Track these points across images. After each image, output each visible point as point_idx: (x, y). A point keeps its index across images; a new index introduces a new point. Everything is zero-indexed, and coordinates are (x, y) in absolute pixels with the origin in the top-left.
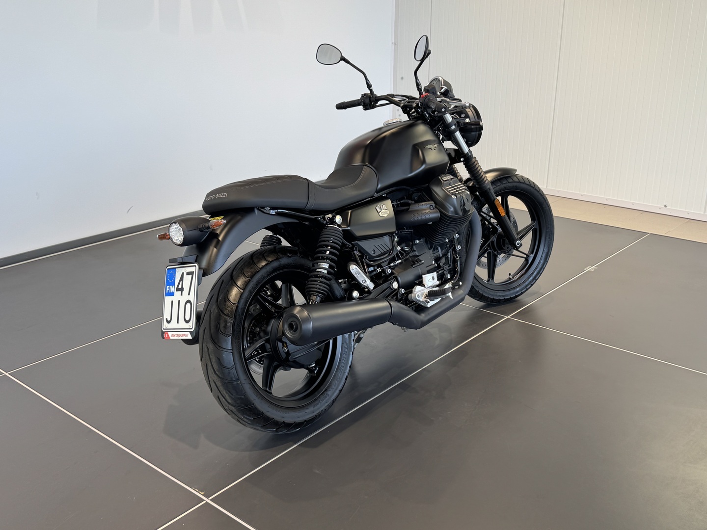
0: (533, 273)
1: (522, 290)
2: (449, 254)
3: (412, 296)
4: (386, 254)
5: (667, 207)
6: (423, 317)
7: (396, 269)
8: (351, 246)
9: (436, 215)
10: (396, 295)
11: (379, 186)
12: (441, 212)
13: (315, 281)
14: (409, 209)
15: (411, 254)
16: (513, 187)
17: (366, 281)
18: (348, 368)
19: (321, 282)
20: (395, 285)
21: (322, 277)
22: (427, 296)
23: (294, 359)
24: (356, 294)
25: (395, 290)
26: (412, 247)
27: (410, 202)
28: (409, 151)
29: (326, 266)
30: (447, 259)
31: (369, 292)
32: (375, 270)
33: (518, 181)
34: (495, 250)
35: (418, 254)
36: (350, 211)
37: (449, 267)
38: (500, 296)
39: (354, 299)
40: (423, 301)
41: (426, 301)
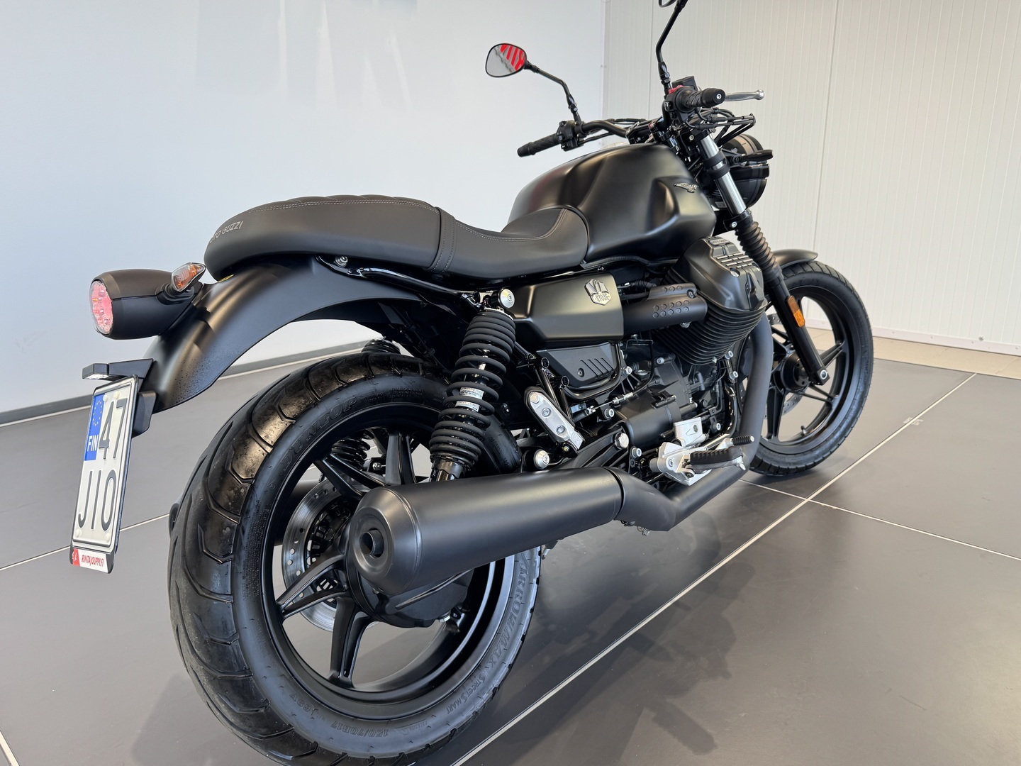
0: (840, 426)
1: (824, 453)
2: (717, 386)
3: (657, 463)
4: (606, 378)
5: (984, 341)
6: (678, 502)
7: (624, 409)
8: (534, 357)
9: (700, 308)
10: (626, 460)
11: (592, 249)
12: (709, 303)
13: (452, 428)
14: (647, 296)
15: (651, 383)
16: (812, 282)
17: (564, 429)
18: (528, 614)
19: (464, 430)
20: (624, 441)
21: (468, 419)
22: (688, 464)
23: (397, 609)
24: (542, 458)
25: (624, 450)
26: (652, 370)
27: (649, 285)
28: (647, 189)
29: (478, 394)
30: (714, 394)
31: (572, 454)
32: (582, 411)
33: (820, 271)
34: (781, 386)
35: (663, 384)
36: (532, 288)
37: (717, 409)
38: (790, 464)
39: (539, 469)
40: (679, 474)
41: (686, 473)
